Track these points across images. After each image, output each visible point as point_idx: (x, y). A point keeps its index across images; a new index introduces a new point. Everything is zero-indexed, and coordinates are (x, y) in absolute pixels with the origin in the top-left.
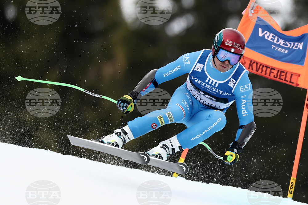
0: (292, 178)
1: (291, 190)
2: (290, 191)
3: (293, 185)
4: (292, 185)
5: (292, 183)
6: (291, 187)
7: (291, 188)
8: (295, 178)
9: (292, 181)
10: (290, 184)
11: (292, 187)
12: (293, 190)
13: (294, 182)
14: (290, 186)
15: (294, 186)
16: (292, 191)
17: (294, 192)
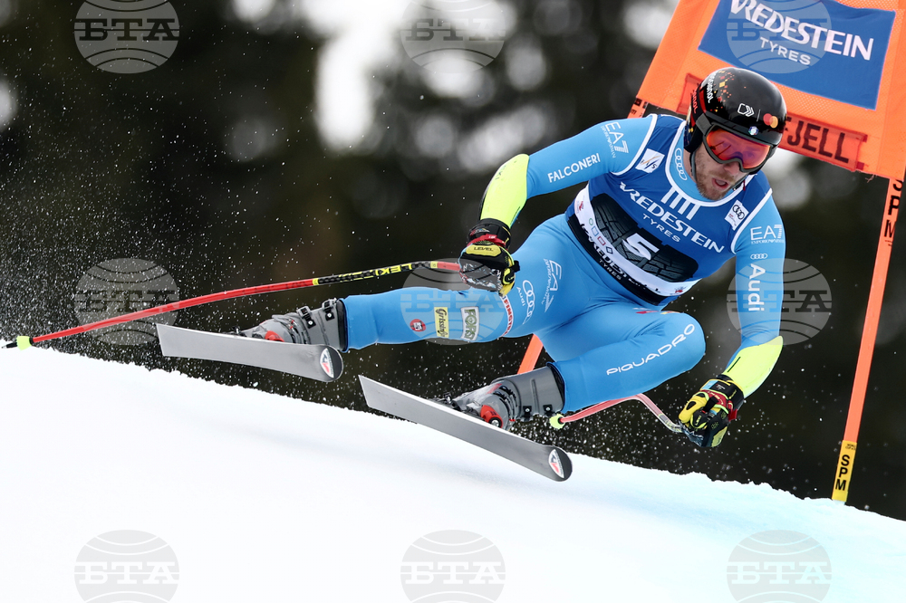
0: (844, 443)
1: (844, 477)
2: (839, 480)
3: (848, 462)
4: (845, 463)
5: (846, 458)
6: (842, 468)
7: (844, 471)
8: (855, 444)
9: (843, 451)
10: (840, 460)
11: (846, 470)
12: (847, 477)
13: (852, 454)
14: (840, 466)
15: (850, 468)
16: (845, 482)
17: (850, 483)
